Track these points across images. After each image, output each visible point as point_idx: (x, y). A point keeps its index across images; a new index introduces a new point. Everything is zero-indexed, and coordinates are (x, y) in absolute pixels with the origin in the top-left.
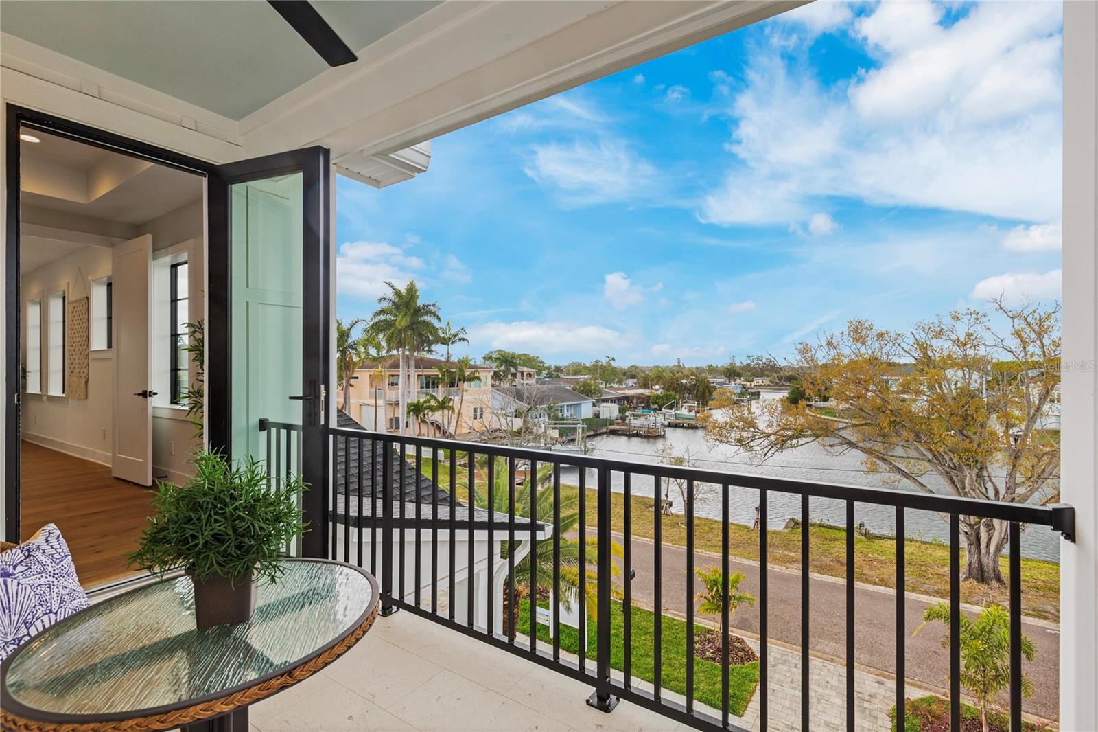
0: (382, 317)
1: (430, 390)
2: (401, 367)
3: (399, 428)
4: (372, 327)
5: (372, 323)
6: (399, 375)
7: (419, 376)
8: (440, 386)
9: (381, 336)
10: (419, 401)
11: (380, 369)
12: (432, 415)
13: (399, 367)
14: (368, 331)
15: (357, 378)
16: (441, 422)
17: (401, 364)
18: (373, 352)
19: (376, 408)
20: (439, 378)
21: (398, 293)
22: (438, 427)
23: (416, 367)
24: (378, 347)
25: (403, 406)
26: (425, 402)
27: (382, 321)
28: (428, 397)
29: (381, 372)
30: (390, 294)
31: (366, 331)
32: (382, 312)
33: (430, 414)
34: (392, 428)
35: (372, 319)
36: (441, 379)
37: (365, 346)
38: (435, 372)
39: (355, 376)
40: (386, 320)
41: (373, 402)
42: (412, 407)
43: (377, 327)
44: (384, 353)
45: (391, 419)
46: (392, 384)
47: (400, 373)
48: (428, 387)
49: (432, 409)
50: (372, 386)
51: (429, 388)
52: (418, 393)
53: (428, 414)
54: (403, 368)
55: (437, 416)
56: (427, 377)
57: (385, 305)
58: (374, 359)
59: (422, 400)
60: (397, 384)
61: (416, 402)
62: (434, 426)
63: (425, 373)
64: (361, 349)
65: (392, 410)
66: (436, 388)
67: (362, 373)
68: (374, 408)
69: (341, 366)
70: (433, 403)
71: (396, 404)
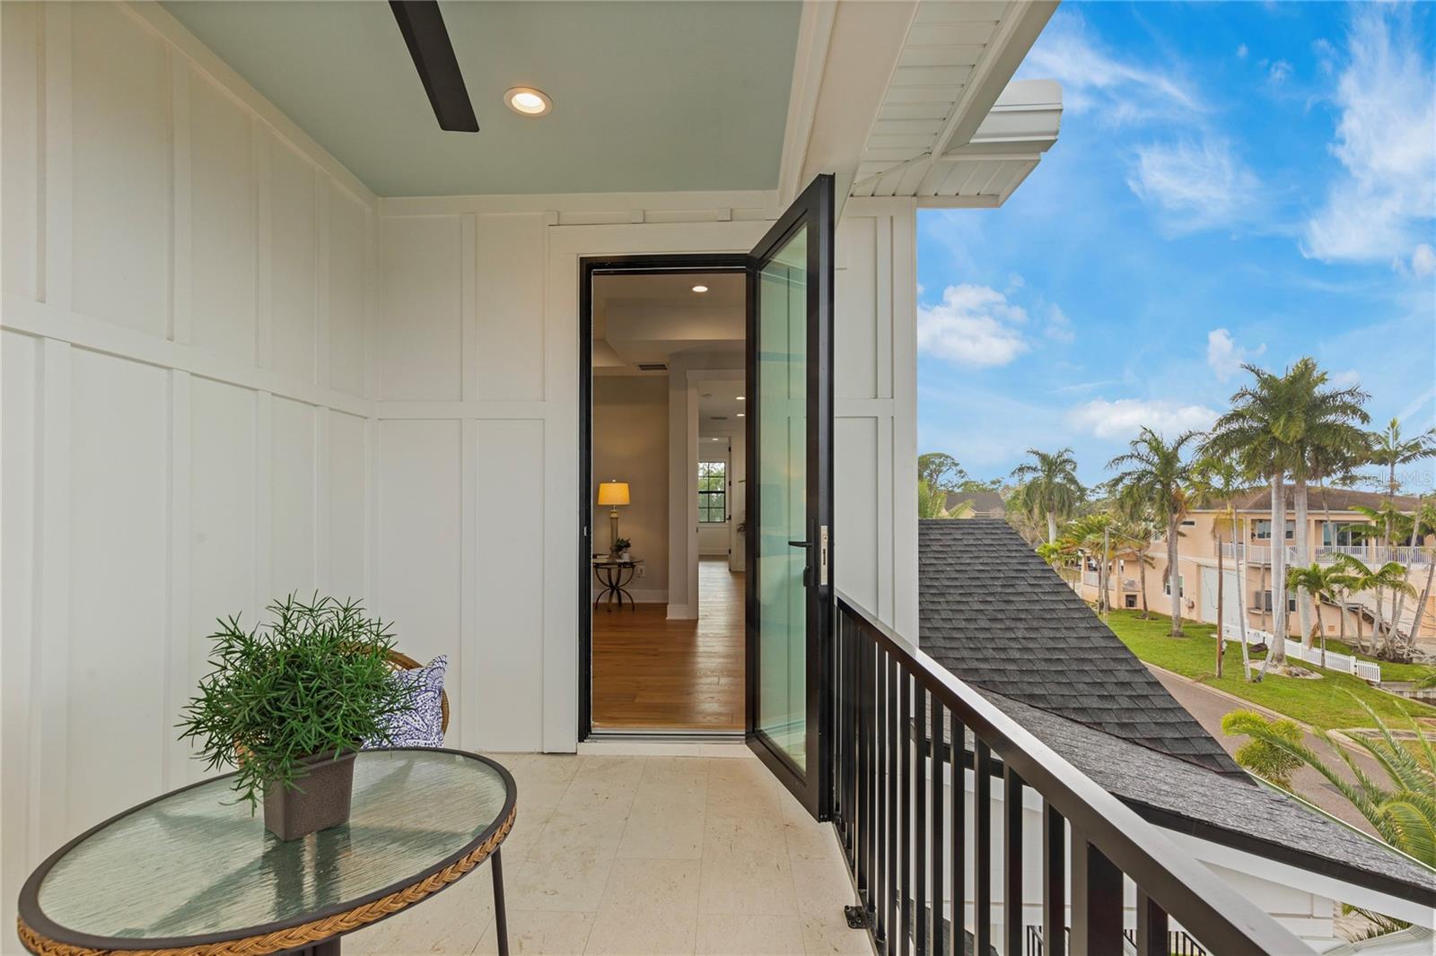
0: (1235, 426)
1: (1348, 549)
2: (1273, 507)
3: (1271, 610)
4: (1215, 442)
5: (1215, 436)
6: (1270, 520)
7: (1319, 522)
8: (1373, 541)
9: (1235, 454)
10: (1316, 567)
11: (1229, 509)
12: (1350, 594)
13: (1269, 507)
14: (1207, 450)
15: (1192, 523)
16: (1374, 608)
17: (1273, 501)
18: (1217, 481)
19: (1221, 574)
20: (1368, 528)
21: (1268, 382)
22: (1369, 619)
23: (1310, 506)
24: (1229, 474)
25: (1278, 574)
26: (1330, 570)
27: (1233, 432)
28: (1343, 560)
29: (1231, 513)
30: (1252, 383)
31: (1203, 449)
32: (1237, 415)
33: (1346, 591)
34: (1259, 608)
35: (1215, 430)
36: (1375, 529)
37: (1203, 473)
38: (1357, 516)
39: (1188, 520)
40: (1241, 430)
41: (1216, 562)
42: (1302, 577)
43: (1224, 443)
44: (1237, 483)
45: (1257, 595)
46: (1261, 536)
47: (1273, 517)
48: (1342, 541)
49: (1351, 583)
50: (1215, 536)
51: (1345, 544)
52: (1317, 552)
53: (1341, 592)
54: (1278, 509)
55: (1366, 598)
56: (1338, 524)
57: (1241, 405)
58: (1219, 493)
59: (1323, 567)
60: (1269, 535)
61: (1309, 568)
62: (1357, 614)
63: (1332, 518)
64: (1196, 478)
65: (1260, 578)
66: (1364, 547)
67: (1203, 516)
68: (1217, 572)
69: (1163, 505)
70: (1351, 572)
71: (1266, 569)
